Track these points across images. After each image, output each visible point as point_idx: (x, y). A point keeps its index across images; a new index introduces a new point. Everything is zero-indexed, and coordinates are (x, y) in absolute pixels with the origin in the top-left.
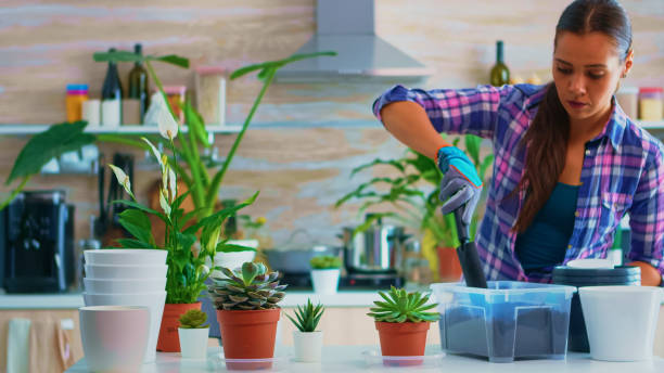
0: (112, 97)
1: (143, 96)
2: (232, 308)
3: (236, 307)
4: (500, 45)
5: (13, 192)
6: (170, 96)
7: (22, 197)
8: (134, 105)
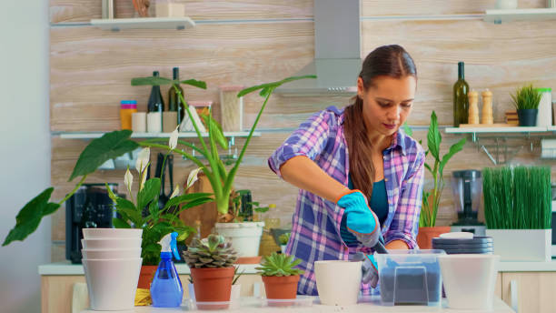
0: (156, 110)
1: (180, 108)
2: (202, 267)
3: (204, 266)
4: (461, 65)
5: (77, 185)
6: (199, 108)
7: (84, 187)
8: (172, 115)
